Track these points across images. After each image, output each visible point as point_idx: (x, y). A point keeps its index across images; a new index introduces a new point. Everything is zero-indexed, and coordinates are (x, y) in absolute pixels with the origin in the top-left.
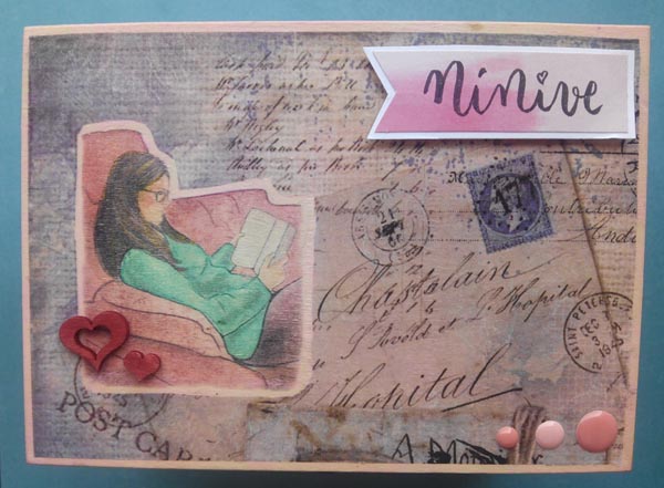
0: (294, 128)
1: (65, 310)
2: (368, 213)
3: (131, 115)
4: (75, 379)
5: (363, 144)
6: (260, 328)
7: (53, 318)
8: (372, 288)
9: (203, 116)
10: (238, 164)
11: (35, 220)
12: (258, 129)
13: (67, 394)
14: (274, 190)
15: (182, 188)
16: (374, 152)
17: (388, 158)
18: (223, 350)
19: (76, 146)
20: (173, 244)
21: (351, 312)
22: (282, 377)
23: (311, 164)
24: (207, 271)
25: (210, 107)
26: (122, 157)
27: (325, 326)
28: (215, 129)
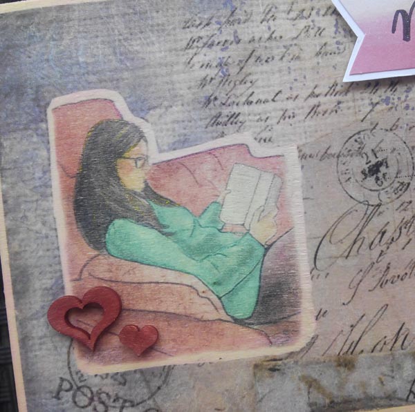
0: (269, 80)
1: (51, 292)
2: (352, 156)
3: (101, 83)
4: (69, 363)
5: (338, 88)
6: (258, 284)
7: (39, 302)
8: (365, 230)
9: (175, 77)
10: (216, 121)
11: (10, 202)
12: (232, 84)
13: (62, 380)
14: (256, 143)
15: (161, 151)
16: (350, 95)
17: (364, 100)
18: (222, 312)
19: (47, 121)
20: (158, 209)
21: (347, 257)
22: (286, 331)
23: (290, 113)
24: (197, 232)
25: (181, 67)
26: (96, 127)
27: (323, 274)
28: (189, 88)
